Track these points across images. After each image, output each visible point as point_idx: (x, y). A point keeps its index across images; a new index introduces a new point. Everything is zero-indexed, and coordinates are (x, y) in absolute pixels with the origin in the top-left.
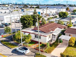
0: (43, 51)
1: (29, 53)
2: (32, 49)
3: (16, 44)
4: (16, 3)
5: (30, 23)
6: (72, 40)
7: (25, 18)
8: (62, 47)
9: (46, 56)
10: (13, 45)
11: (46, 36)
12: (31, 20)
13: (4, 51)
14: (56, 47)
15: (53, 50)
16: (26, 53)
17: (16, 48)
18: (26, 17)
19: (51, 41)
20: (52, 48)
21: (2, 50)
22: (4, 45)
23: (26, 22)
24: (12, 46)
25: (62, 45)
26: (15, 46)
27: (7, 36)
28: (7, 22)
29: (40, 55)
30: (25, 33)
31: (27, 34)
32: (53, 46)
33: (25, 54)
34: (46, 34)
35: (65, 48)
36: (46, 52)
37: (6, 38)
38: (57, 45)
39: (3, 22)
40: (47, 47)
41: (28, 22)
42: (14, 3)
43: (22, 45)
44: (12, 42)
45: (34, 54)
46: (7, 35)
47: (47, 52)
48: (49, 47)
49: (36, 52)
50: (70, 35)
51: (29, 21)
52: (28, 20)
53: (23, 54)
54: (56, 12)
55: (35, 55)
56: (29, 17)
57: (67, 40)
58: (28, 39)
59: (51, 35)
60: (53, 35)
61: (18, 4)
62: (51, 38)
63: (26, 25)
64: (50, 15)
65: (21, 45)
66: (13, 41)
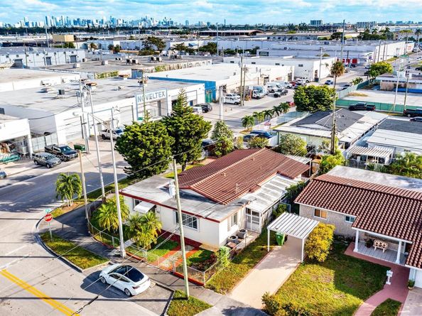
0: (202, 285)
1: (147, 291)
2: (161, 272)
3: (101, 252)
4: (113, 20)
5: (161, 156)
6: (317, 237)
7: (140, 138)
8: (279, 266)
9: (211, 304)
10: (88, 253)
11: (218, 222)
12: (164, 143)
13: (54, 280)
14: (255, 264)
15: (240, 276)
16: (137, 291)
17: (100, 269)
18: (142, 133)
19: (240, 236)
20: (238, 268)
21: (47, 276)
22: (54, 252)
23: (141, 155)
24: (85, 260)
25: (282, 255)
26: (96, 257)
27: (65, 211)
28: (67, 137)
29: (186, 298)
30: (137, 203)
31: (144, 208)
32: (244, 261)
33: (131, 296)
34: (217, 210)
35: (291, 271)
36: (213, 289)
37: (63, 222)
38: (262, 254)
39: (50, 141)
40: (217, 266)
41: (149, 155)
42: (102, 22)
43: (124, 254)
44: (86, 241)
45: (165, 295)
46: (68, 205)
47: (218, 288)
48: (228, 263)
49: (174, 289)
50: (317, 213)
51: (155, 149)
52: (152, 143)
53: (125, 294)
54: (290, 76)
55: (168, 301)
56: (155, 134)
57: (298, 236)
58: (145, 232)
59: (241, 213)
60: (248, 211)
61: (120, 22)
62: (239, 222)
63: (146, 166)
64: (261, 95)
65: (119, 256)
66: (89, 235)
